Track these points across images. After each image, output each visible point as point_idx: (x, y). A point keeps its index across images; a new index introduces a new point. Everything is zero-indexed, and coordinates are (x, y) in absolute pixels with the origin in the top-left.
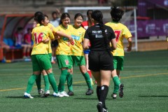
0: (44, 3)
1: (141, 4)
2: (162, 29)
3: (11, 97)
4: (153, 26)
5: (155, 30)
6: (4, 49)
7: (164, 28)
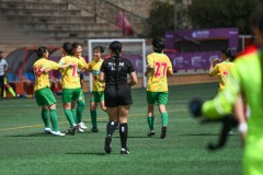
0: (67, 35)
1: (168, 36)
2: (190, 62)
3: (31, 135)
4: (181, 59)
5: (183, 64)
6: (25, 84)
7: (193, 61)
